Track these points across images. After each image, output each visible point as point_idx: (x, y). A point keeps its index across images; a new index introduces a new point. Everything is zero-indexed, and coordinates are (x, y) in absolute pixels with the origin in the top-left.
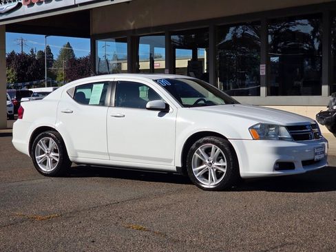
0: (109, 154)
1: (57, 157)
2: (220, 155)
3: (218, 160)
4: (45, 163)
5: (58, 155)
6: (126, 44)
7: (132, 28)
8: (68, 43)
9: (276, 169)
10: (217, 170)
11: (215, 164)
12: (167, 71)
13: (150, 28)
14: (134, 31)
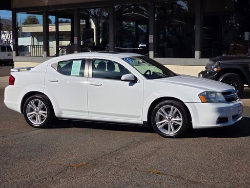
0: (88, 112)
1: (45, 114)
2: (177, 113)
3: (175, 117)
4: (34, 118)
5: (46, 112)
6: (42, 16)
9: (218, 122)
10: (174, 123)
11: (173, 119)
12: (76, 39)
13: (61, 5)
14: (48, 7)
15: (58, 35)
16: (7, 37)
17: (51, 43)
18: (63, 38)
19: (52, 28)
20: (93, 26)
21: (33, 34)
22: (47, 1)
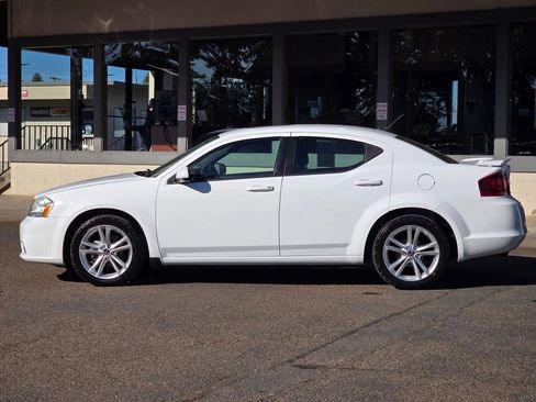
7: (106, 31)
12: (182, 109)
18: (50, 116)
19: (28, 92)
22: (108, 23)
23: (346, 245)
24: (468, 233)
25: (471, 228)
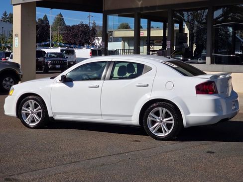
6: (134, 19)
7: (140, 6)
8: (61, 13)
12: (168, 43)
13: (156, 6)
14: (141, 9)
15: (150, 40)
16: (100, 43)
17: (141, 48)
18: (154, 44)
19: (144, 33)
20: (187, 31)
21: (125, 39)
22: (141, 2)
23: (131, 116)
24: (189, 113)
25: (190, 110)
